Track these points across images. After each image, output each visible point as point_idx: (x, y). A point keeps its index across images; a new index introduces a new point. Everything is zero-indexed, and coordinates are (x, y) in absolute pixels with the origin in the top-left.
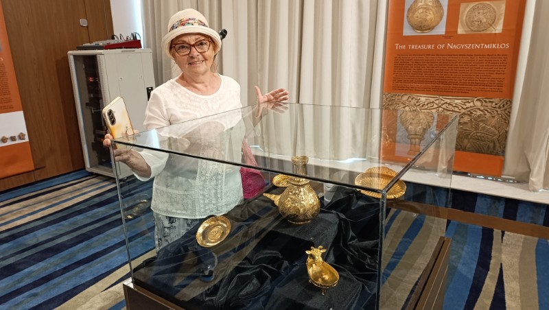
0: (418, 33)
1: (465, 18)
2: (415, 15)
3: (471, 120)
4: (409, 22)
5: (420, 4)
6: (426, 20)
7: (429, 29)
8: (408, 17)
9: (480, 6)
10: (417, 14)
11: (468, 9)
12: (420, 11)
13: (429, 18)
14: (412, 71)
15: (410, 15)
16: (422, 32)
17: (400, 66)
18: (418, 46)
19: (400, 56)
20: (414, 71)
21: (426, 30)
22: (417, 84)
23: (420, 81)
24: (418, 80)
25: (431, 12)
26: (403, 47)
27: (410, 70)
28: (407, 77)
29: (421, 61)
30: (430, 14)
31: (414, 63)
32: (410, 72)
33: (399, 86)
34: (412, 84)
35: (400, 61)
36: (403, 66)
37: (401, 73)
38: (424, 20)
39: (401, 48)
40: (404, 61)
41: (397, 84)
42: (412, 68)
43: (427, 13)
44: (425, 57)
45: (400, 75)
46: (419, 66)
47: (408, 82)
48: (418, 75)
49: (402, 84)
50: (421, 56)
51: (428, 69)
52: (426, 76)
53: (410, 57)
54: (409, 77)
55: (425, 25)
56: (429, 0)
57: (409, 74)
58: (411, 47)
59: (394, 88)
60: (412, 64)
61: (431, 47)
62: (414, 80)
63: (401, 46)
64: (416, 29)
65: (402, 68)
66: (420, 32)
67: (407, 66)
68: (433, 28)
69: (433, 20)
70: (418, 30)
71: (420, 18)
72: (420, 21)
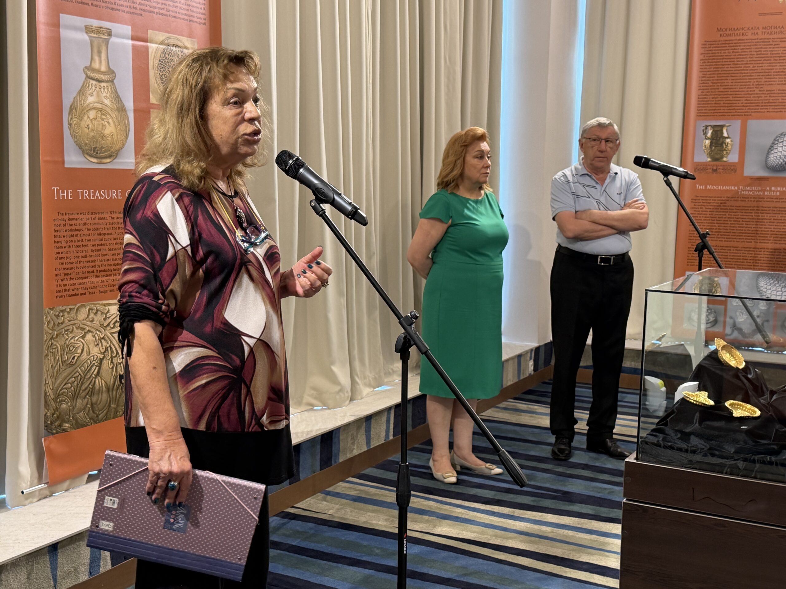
0: (92, 163)
2: (83, 124)
4: (74, 137)
5: (90, 99)
6: (103, 136)
7: (110, 156)
8: (70, 124)
10: (86, 121)
12: (92, 114)
13: (107, 131)
15: (75, 121)
16: (99, 161)
17: (65, 239)
18: (94, 193)
19: (65, 217)
20: (94, 248)
21: (105, 157)
22: (100, 278)
23: (104, 271)
24: (101, 268)
25: (110, 121)
26: (67, 194)
27: (85, 248)
28: (82, 265)
29: (103, 226)
30: (108, 123)
31: (91, 232)
32: (86, 251)
33: (67, 288)
34: (92, 280)
35: (65, 228)
36: (72, 238)
37: (68, 255)
38: (100, 136)
39: (63, 196)
40: (73, 228)
41: (64, 282)
42: (89, 243)
43: (103, 120)
44: (107, 216)
45: (69, 261)
46: (100, 237)
47: (84, 275)
48: (101, 258)
49: (75, 281)
50: (101, 216)
51: (115, 242)
52: (114, 257)
53: (82, 216)
54: (85, 264)
55: (102, 147)
56: (104, 94)
57: (85, 257)
58: (82, 193)
59: (60, 294)
60: (88, 232)
61: (117, 195)
62: (95, 269)
63: (63, 192)
64: (87, 154)
65: (71, 244)
66: (95, 160)
67: (79, 238)
68: (117, 154)
69: (115, 137)
70: (91, 156)
71: (93, 130)
72: (93, 137)
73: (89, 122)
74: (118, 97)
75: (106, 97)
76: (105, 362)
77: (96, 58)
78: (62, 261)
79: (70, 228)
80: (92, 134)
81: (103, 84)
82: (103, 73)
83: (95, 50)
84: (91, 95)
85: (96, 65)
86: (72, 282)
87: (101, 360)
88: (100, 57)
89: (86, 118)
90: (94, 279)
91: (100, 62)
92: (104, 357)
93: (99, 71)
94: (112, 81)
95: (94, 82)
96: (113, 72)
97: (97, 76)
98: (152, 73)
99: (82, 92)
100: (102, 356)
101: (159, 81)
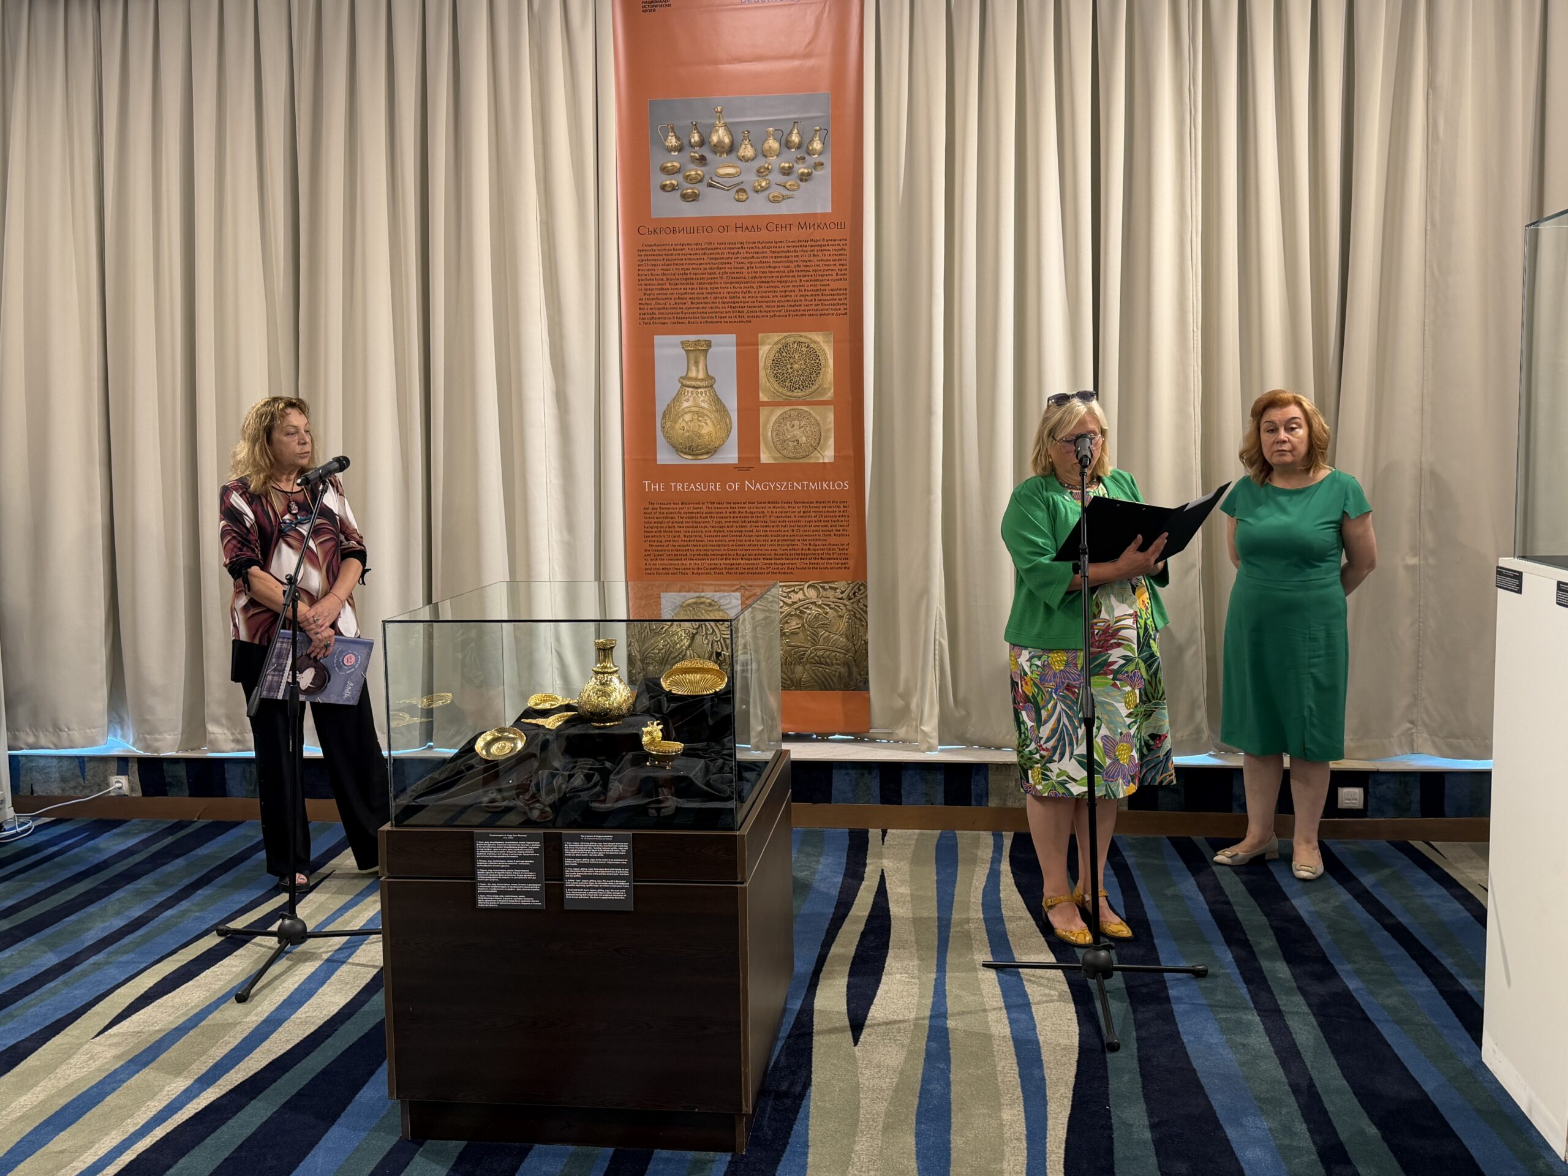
0: (687, 460)
1: (770, 434)
2: (677, 426)
3: (803, 625)
4: (667, 438)
5: (685, 404)
6: (700, 436)
7: (707, 453)
8: (663, 428)
9: (792, 413)
10: (681, 423)
11: (774, 418)
12: (687, 417)
13: (704, 431)
14: (682, 535)
15: (668, 424)
16: (694, 457)
17: (656, 525)
18: (689, 486)
19: (655, 506)
20: (687, 534)
21: (702, 454)
22: (695, 561)
23: (699, 555)
24: (695, 553)
25: (708, 421)
26: (659, 487)
27: (678, 534)
28: (674, 548)
29: (698, 515)
30: (706, 424)
31: (684, 520)
32: (679, 536)
33: (657, 567)
34: (684, 562)
35: (655, 516)
36: (662, 525)
37: (659, 539)
38: (696, 435)
39: (655, 489)
40: (665, 515)
41: (655, 562)
42: (682, 529)
43: (700, 421)
44: (704, 506)
45: (659, 544)
46: (695, 525)
47: (676, 558)
48: (695, 543)
49: (665, 562)
50: (696, 506)
51: (712, 529)
52: (711, 543)
53: (675, 506)
54: (677, 548)
55: (698, 445)
56: (702, 398)
57: (678, 541)
58: (676, 487)
59: (648, 571)
60: (681, 520)
61: (715, 488)
62: (688, 553)
63: (655, 485)
64: (682, 452)
65: (662, 530)
66: (690, 457)
67: (671, 525)
68: (716, 451)
69: (714, 435)
70: (686, 454)
71: (688, 431)
72: (688, 437)
73: (684, 424)
74: (718, 399)
75: (703, 401)
76: (697, 636)
77: (693, 368)
78: (652, 543)
79: (661, 516)
80: (687, 434)
81: (699, 390)
82: (701, 380)
83: (692, 361)
84: (687, 400)
85: (693, 374)
86: (662, 562)
87: (694, 635)
88: (697, 367)
89: (680, 421)
90: (688, 562)
91: (698, 371)
92: (697, 633)
93: (696, 379)
94: (711, 386)
95: (690, 389)
96: (713, 378)
97: (694, 383)
98: (762, 374)
99: (677, 399)
100: (695, 631)
101: (773, 380)
